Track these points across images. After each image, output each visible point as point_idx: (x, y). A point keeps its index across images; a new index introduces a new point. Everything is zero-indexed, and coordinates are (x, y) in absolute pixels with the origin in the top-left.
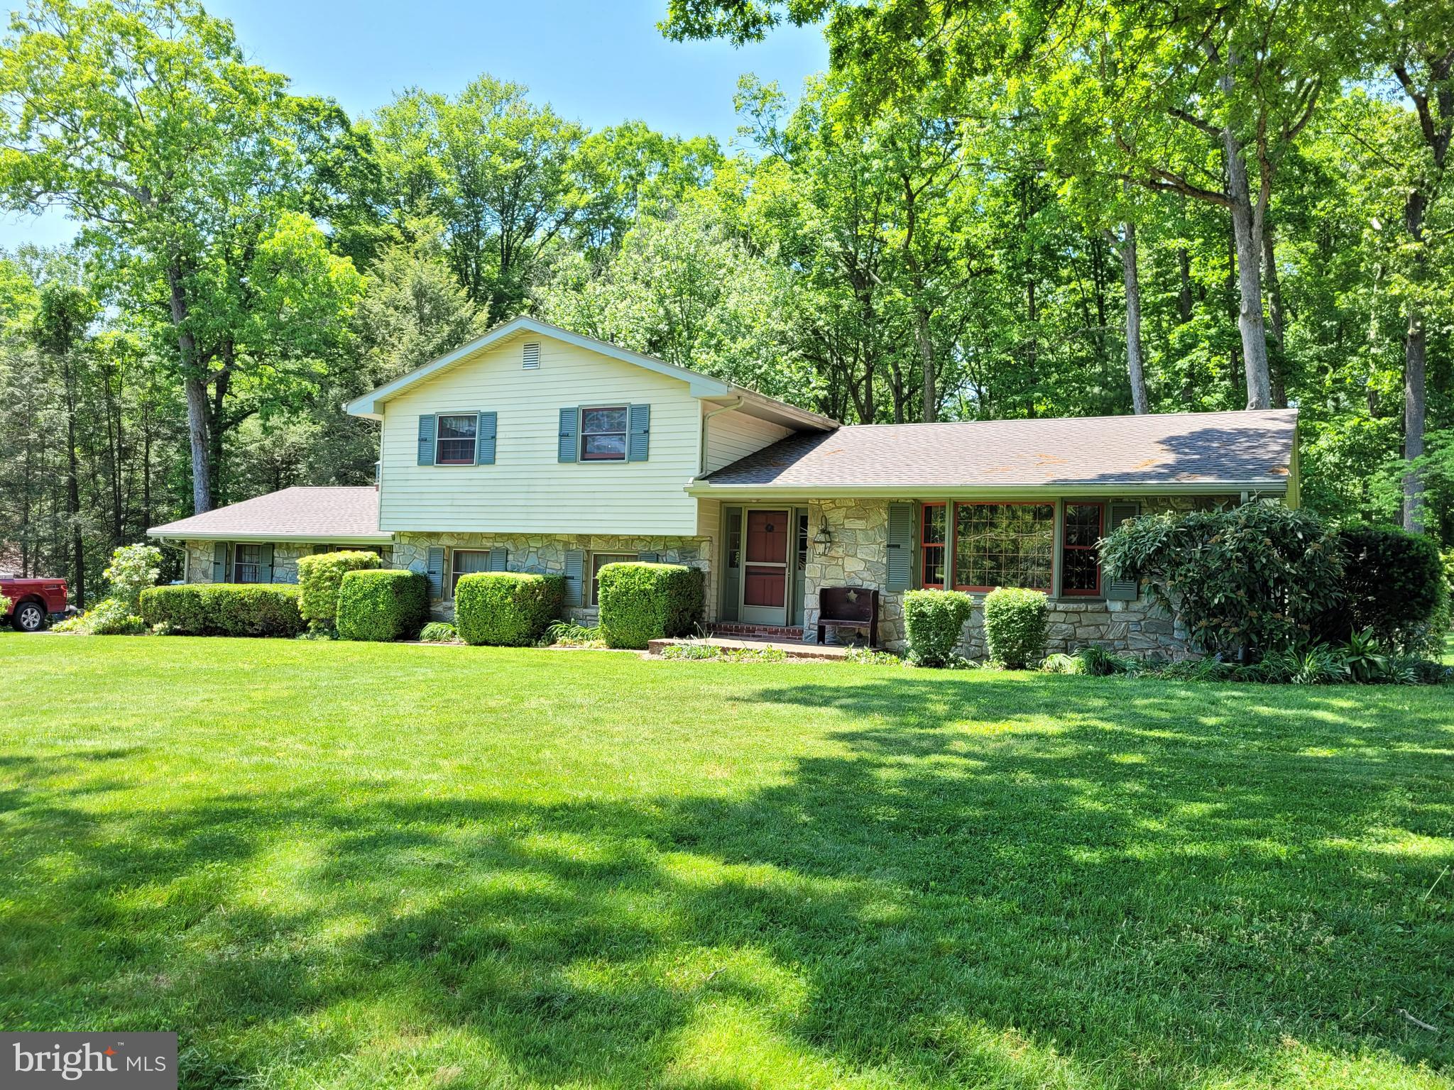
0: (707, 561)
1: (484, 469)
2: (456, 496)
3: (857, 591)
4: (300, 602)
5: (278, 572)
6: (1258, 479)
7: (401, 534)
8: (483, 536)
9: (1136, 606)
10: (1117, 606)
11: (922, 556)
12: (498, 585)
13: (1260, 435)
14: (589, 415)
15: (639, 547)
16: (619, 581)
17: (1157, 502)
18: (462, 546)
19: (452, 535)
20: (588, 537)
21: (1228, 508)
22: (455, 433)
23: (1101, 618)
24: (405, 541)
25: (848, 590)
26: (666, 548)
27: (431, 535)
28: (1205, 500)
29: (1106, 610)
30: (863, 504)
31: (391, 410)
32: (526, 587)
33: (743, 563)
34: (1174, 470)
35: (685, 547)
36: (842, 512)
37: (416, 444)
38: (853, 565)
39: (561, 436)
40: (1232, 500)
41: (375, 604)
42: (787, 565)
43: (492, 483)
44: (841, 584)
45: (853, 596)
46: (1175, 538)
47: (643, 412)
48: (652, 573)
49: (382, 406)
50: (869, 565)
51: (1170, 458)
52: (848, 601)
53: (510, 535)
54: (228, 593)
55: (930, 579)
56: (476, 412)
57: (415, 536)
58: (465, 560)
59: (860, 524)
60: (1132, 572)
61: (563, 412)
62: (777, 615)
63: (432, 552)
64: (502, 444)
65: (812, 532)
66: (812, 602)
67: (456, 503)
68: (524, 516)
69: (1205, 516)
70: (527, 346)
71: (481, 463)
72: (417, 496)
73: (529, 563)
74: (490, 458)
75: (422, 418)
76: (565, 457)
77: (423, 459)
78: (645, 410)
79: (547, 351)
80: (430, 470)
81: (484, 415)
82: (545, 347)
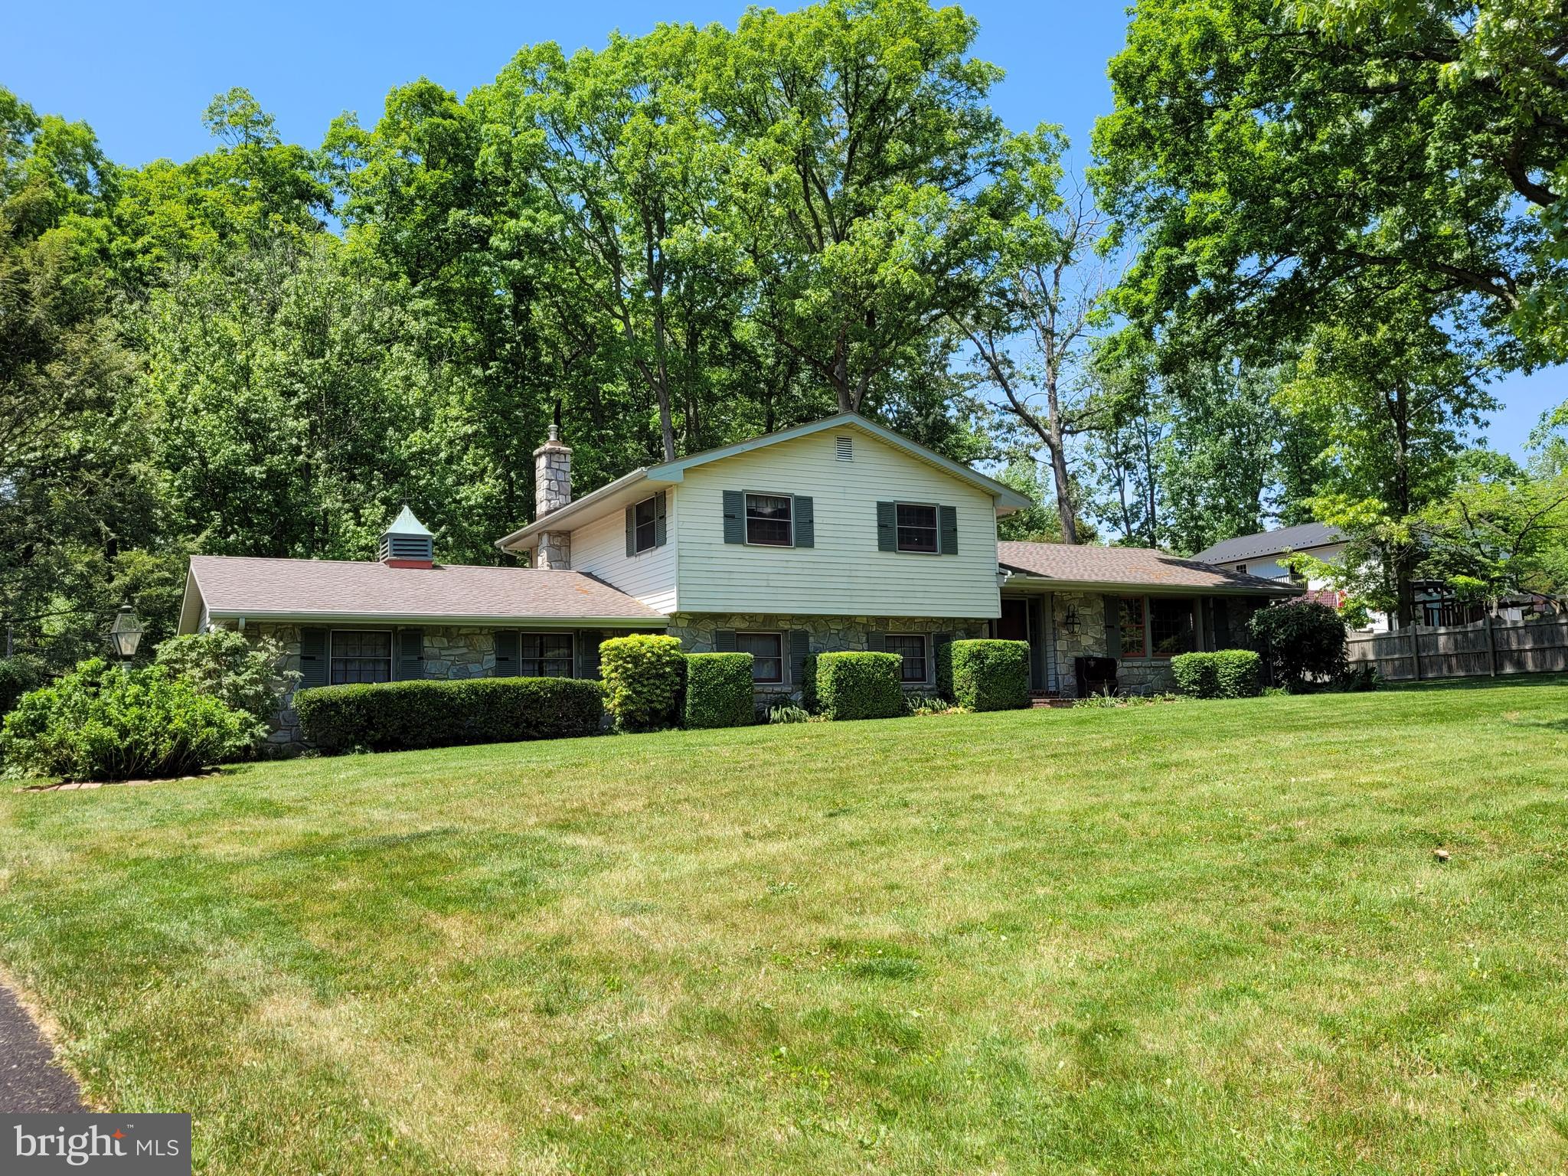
1: (800, 551)
2: (772, 577)
3: (1094, 659)
7: (677, 616)
8: (778, 616)
14: (905, 511)
15: (933, 628)
18: (754, 628)
19: (742, 616)
20: (885, 620)
22: (766, 514)
24: (683, 623)
25: (1088, 659)
26: (955, 629)
27: (719, 616)
30: (1087, 595)
31: (688, 482)
35: (969, 628)
36: (1076, 602)
37: (722, 521)
38: (1088, 641)
39: (880, 526)
43: (811, 565)
44: (1081, 654)
45: (1092, 662)
47: (950, 513)
50: (1097, 641)
52: (1090, 666)
53: (810, 617)
56: (791, 495)
57: (696, 618)
59: (1088, 611)
61: (880, 505)
63: (719, 635)
64: (819, 530)
65: (1057, 617)
66: (1064, 669)
67: (772, 584)
68: (848, 599)
70: (842, 441)
71: (798, 545)
72: (726, 575)
73: (831, 644)
74: (806, 540)
75: (728, 496)
76: (884, 545)
77: (731, 537)
78: (953, 510)
79: (859, 447)
80: (739, 548)
81: (798, 499)
82: (857, 443)
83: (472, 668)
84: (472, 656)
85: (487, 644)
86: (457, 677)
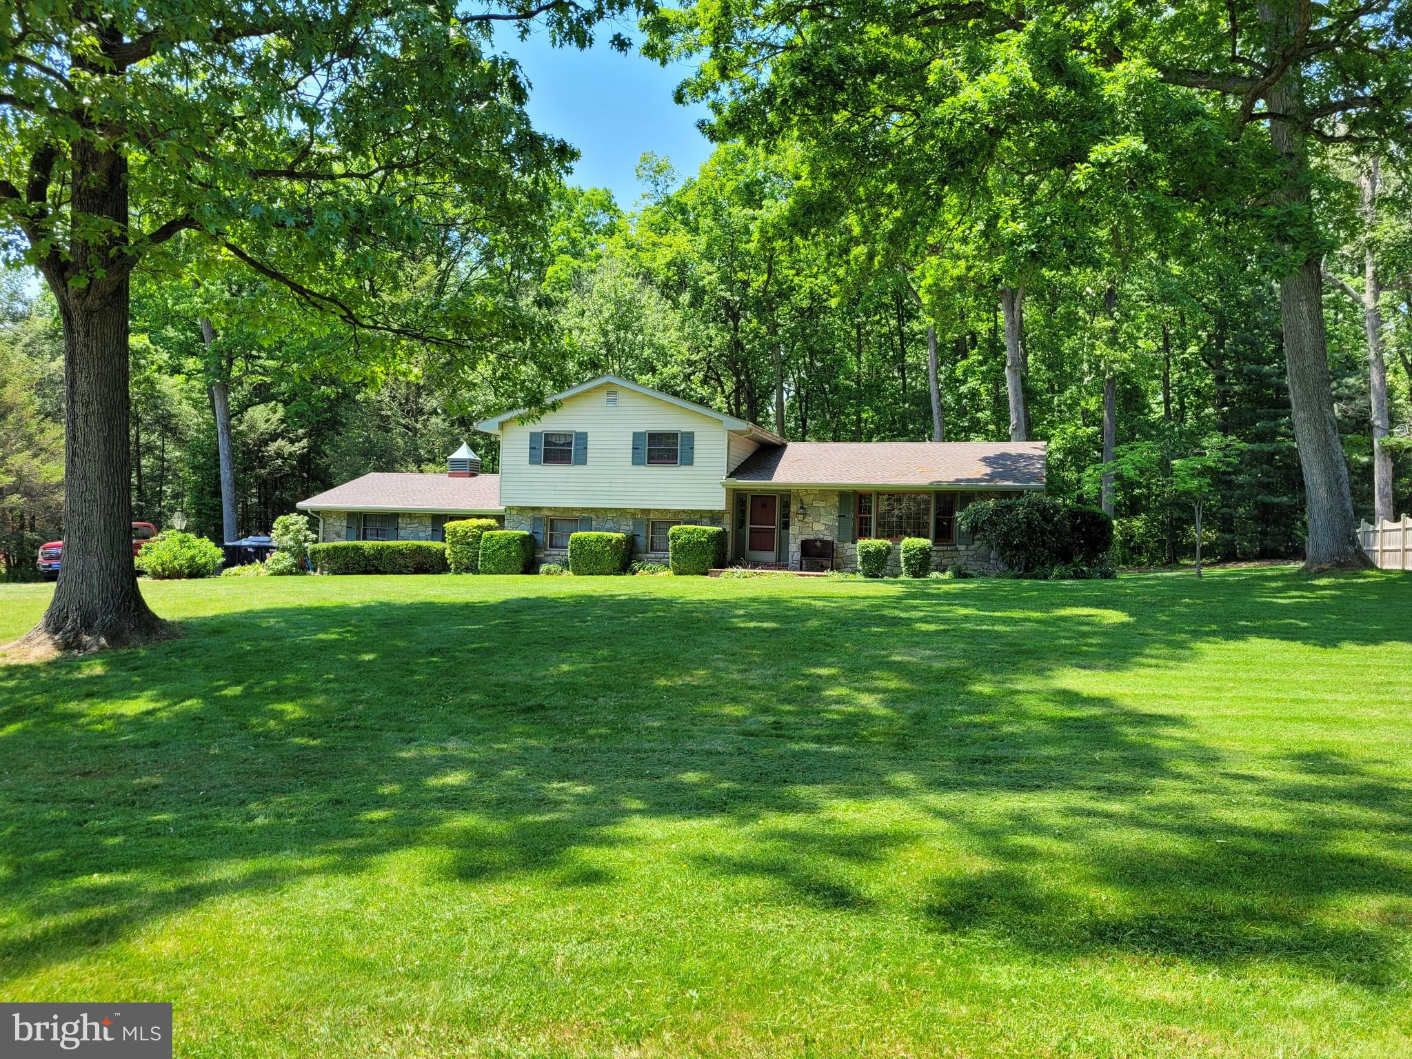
0: (727, 525)
1: (579, 467)
2: (558, 484)
3: (822, 541)
4: (448, 552)
5: (402, 533)
6: (1033, 484)
7: (510, 508)
8: (573, 509)
9: (971, 547)
10: (962, 548)
11: (857, 521)
12: (599, 540)
13: (1031, 458)
14: (654, 437)
15: (684, 516)
16: (684, 536)
17: (984, 494)
18: (558, 515)
19: (550, 509)
20: (648, 511)
21: (1018, 498)
22: (556, 445)
23: (954, 554)
24: (514, 512)
25: (816, 540)
26: (701, 517)
27: (534, 509)
28: (1006, 493)
29: (957, 550)
30: (823, 492)
31: (507, 428)
32: (618, 541)
33: (748, 526)
34: (992, 477)
35: (714, 517)
36: (812, 497)
37: (528, 450)
38: (818, 527)
39: (634, 448)
40: (1019, 493)
41: (509, 552)
42: (776, 527)
43: (585, 476)
44: (812, 537)
45: (818, 544)
46: (996, 512)
47: (689, 436)
48: (705, 531)
49: (502, 425)
50: (828, 527)
51: (988, 470)
52: (816, 547)
53: (593, 509)
54: (388, 547)
55: (864, 533)
56: (572, 431)
57: (522, 509)
58: (558, 524)
59: (822, 504)
60: (974, 529)
61: (635, 434)
62: (771, 556)
63: (535, 519)
64: (591, 452)
65: (794, 508)
66: (794, 548)
67: (557, 488)
69: (1008, 502)
70: (609, 392)
71: (576, 464)
72: (529, 484)
73: (607, 526)
74: (582, 461)
75: (532, 434)
76: (636, 461)
77: (533, 460)
78: (691, 435)
79: (622, 396)
80: (538, 467)
81: (577, 434)
82: (621, 394)
83: (421, 534)
84: (421, 528)
85: (428, 522)
86: (413, 539)
